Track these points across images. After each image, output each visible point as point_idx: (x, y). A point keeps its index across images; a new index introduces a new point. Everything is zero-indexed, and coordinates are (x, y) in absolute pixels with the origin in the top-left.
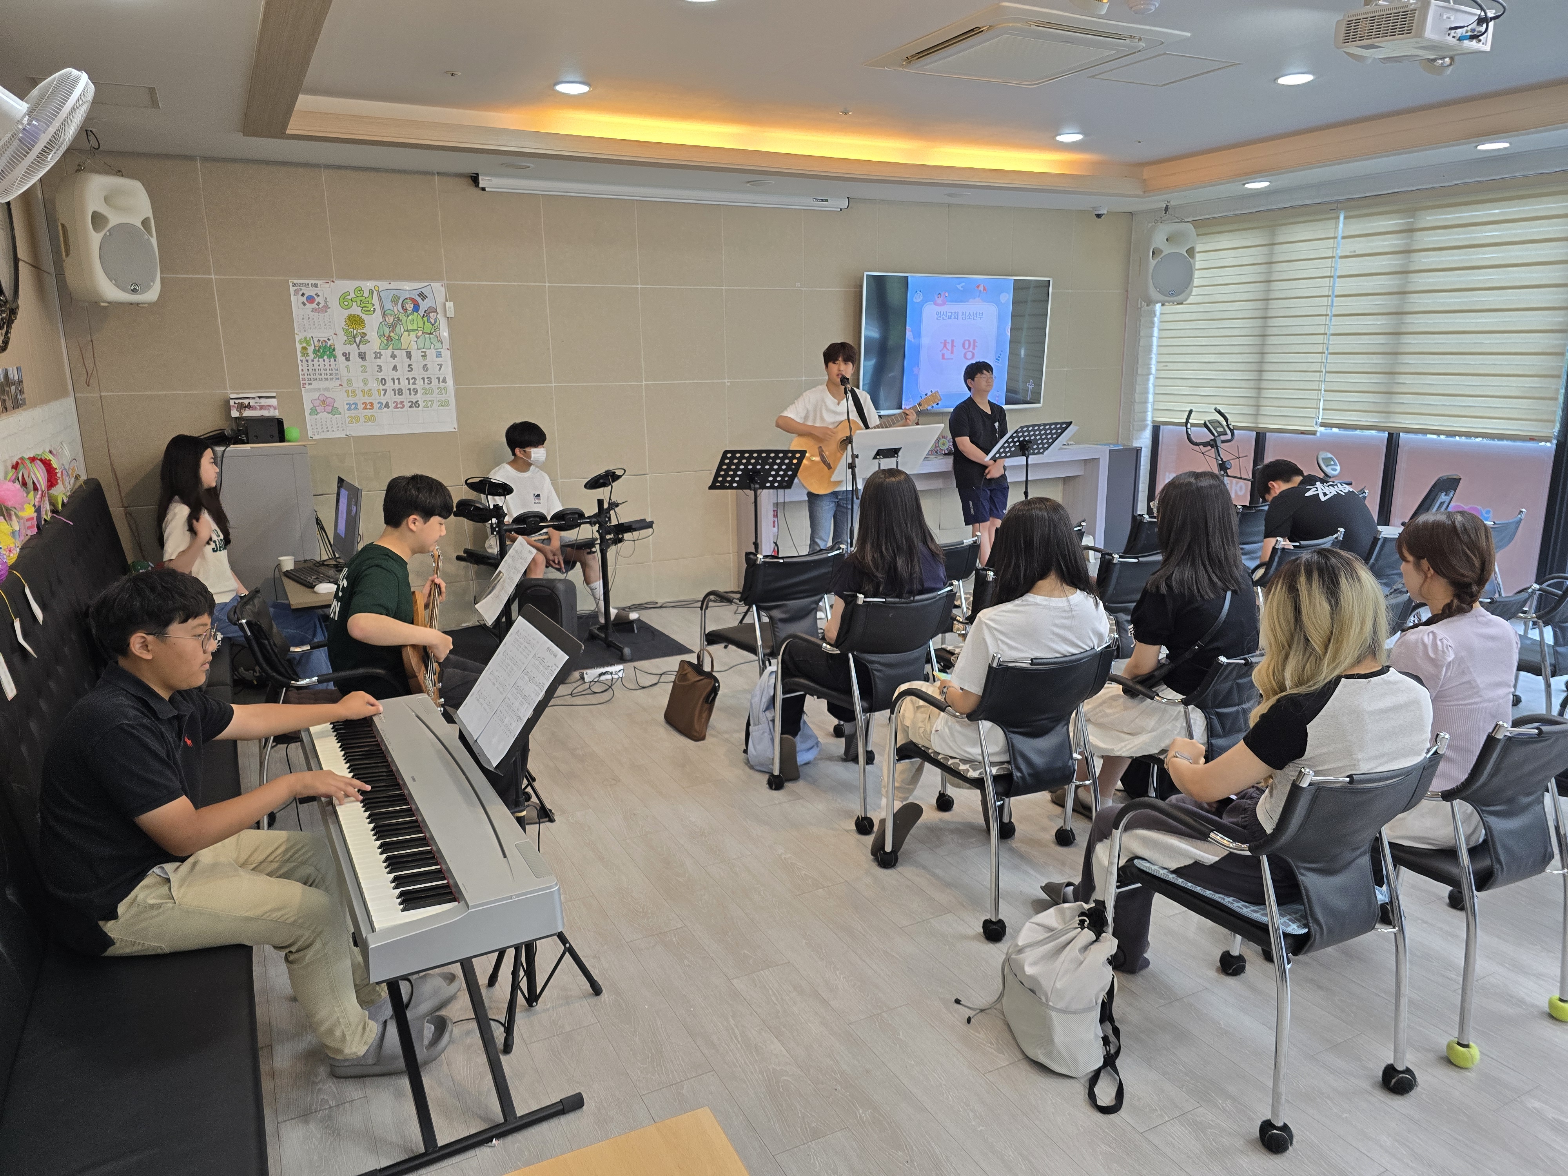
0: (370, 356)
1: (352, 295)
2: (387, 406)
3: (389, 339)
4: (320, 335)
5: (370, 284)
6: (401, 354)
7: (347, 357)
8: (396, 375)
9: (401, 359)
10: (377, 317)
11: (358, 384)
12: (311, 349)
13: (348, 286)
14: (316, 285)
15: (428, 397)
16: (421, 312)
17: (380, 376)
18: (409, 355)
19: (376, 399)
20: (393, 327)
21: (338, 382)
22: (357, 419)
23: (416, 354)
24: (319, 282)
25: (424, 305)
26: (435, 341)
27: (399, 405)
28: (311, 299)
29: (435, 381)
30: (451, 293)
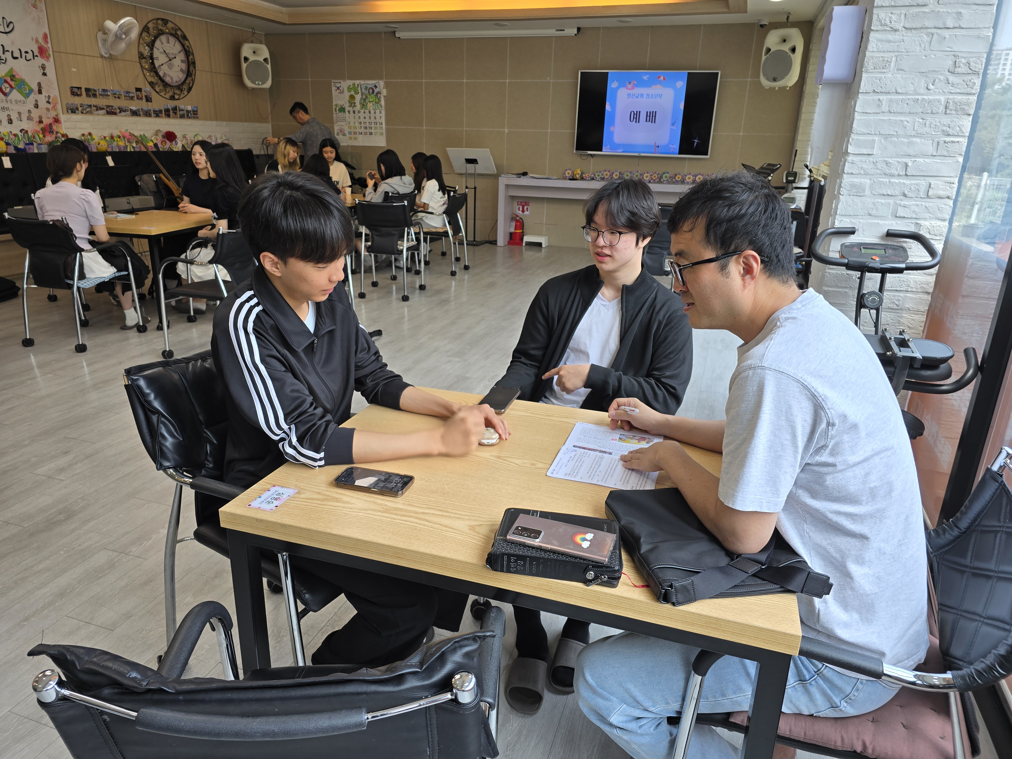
0: (356, 112)
1: (352, 87)
2: (361, 134)
3: (363, 105)
4: (340, 103)
5: (357, 82)
6: (367, 111)
7: (349, 112)
8: (365, 120)
9: (367, 115)
10: (360, 95)
11: (352, 124)
12: (338, 108)
13: (350, 82)
14: (340, 83)
15: (376, 131)
16: (375, 94)
17: (360, 121)
18: (370, 112)
19: (358, 130)
20: (365, 100)
21: (345, 123)
22: (351, 138)
23: (372, 112)
24: (341, 81)
25: (376, 90)
26: (379, 106)
27: (366, 134)
28: (338, 88)
29: (378, 124)
30: (387, 85)
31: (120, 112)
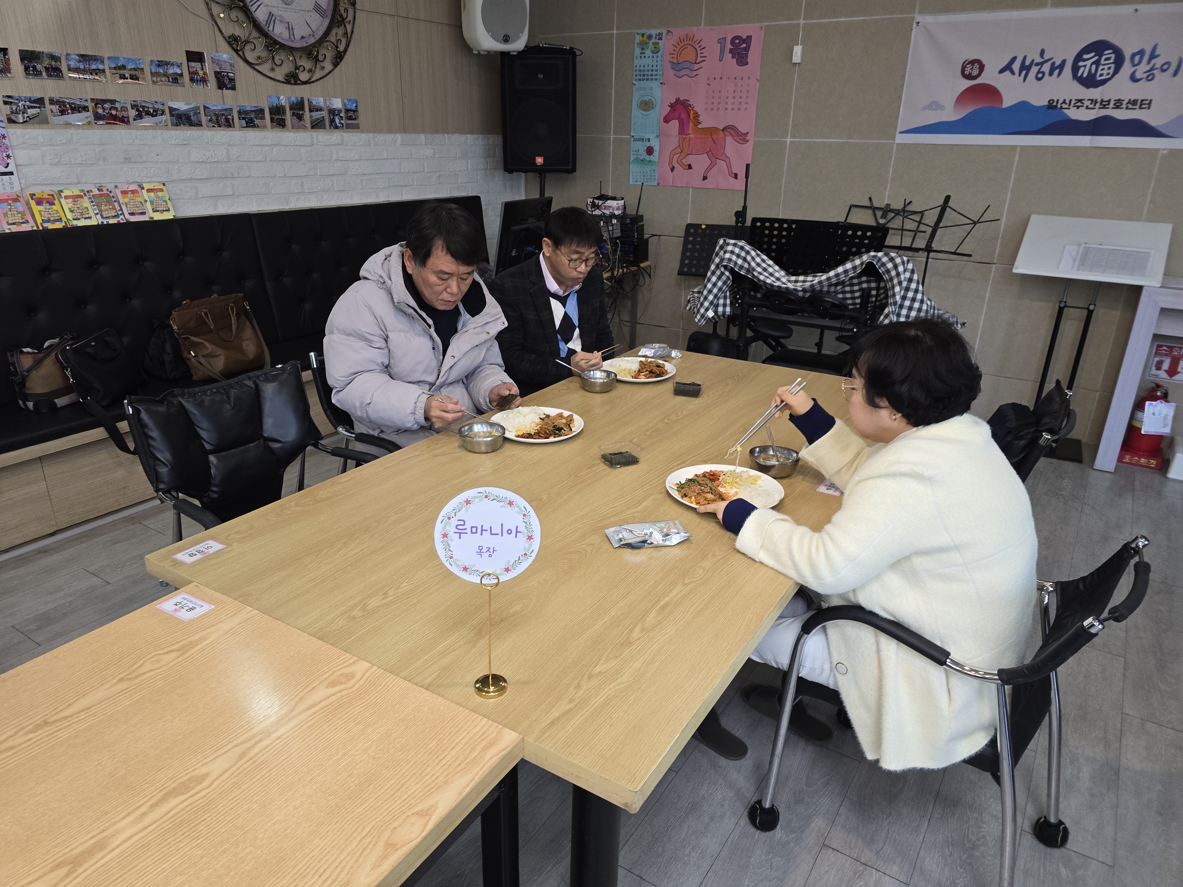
31: (139, 116)
